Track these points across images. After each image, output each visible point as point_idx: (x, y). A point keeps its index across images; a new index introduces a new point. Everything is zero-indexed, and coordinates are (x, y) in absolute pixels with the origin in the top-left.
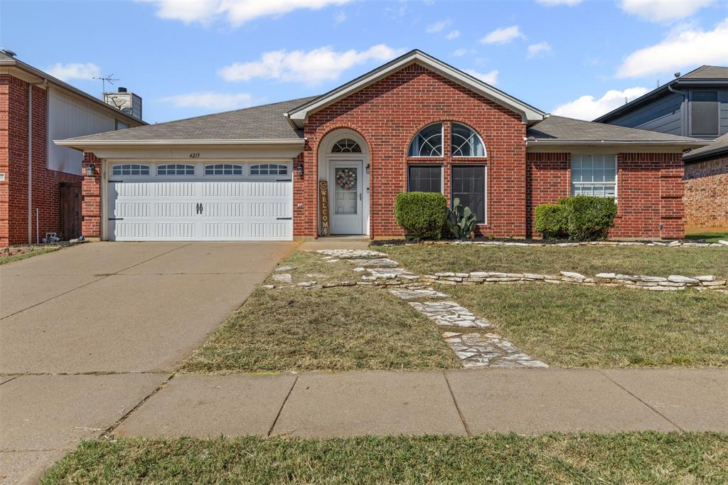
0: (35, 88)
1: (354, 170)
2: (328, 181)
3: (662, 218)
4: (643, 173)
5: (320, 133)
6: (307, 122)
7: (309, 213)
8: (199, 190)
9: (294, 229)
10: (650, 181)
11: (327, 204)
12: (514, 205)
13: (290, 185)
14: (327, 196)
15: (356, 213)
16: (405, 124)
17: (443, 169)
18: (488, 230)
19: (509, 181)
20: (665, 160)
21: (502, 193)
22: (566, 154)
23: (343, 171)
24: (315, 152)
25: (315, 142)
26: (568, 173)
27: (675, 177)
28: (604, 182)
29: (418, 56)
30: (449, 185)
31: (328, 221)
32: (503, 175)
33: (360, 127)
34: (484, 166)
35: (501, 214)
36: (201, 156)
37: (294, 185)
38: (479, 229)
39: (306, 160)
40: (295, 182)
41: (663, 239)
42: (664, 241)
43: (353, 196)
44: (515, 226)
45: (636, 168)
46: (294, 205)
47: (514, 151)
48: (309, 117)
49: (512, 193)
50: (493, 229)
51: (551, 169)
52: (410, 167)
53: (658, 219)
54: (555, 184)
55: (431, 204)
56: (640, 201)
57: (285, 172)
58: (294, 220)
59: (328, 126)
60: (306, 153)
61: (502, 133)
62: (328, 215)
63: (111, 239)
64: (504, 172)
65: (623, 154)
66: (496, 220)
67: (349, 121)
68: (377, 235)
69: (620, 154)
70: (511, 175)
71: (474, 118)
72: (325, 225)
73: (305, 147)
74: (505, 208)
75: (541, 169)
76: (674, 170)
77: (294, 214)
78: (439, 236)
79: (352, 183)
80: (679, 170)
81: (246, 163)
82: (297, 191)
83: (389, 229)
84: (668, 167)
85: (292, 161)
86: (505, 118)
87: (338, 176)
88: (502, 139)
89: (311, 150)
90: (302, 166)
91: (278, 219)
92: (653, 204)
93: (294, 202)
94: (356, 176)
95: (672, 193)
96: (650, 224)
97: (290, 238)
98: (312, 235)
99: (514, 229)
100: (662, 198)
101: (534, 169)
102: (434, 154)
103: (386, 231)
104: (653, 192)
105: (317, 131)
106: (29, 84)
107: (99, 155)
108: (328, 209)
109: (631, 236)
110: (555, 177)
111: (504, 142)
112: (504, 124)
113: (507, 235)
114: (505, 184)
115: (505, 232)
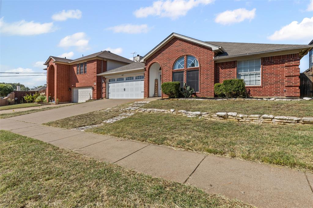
0: (103, 61)
3: (286, 87)
4: (275, 65)
5: (149, 65)
8: (124, 84)
9: (144, 95)
10: (279, 69)
11: (157, 87)
12: (209, 84)
13: (144, 81)
14: (157, 84)
17: (184, 73)
18: (199, 94)
20: (288, 58)
21: (204, 80)
22: (235, 61)
25: (147, 68)
26: (235, 69)
27: (294, 66)
28: (254, 72)
29: (174, 35)
30: (185, 78)
32: (205, 73)
33: (159, 61)
34: (198, 70)
35: (204, 88)
36: (124, 75)
38: (196, 94)
39: (145, 74)
41: (286, 97)
42: (287, 98)
44: (210, 93)
45: (271, 64)
46: (144, 88)
47: (209, 63)
48: (146, 61)
50: (201, 94)
51: (228, 68)
52: (173, 73)
53: (284, 87)
54: (230, 75)
56: (273, 79)
57: (143, 78)
61: (205, 57)
62: (157, 90)
63: (108, 98)
65: (263, 58)
66: (202, 90)
67: (156, 60)
69: (262, 58)
70: (208, 73)
71: (194, 53)
72: (156, 93)
73: (145, 70)
74: (206, 86)
75: (223, 69)
76: (293, 62)
77: (144, 91)
80: (296, 62)
81: (134, 76)
82: (144, 84)
84: (289, 61)
86: (206, 51)
91: (141, 92)
92: (280, 80)
95: (292, 74)
96: (279, 90)
100: (286, 77)
101: (220, 69)
104: (281, 74)
106: (102, 60)
107: (105, 77)
108: (157, 88)
109: (268, 96)
110: (230, 72)
111: (205, 60)
112: (206, 53)
113: (207, 96)
114: (206, 76)
115: (206, 95)
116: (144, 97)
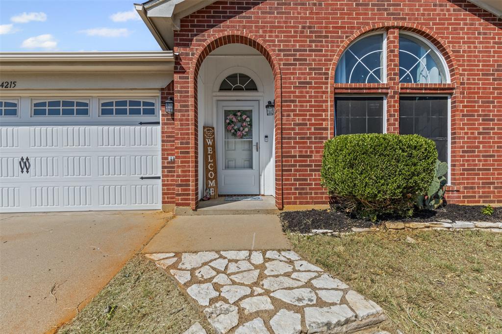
1: (249, 113)
2: (215, 126)
5: (199, 45)
6: (178, 29)
7: (183, 171)
8: (24, 138)
9: (164, 194)
11: (214, 156)
12: (494, 156)
13: (159, 128)
14: (213, 146)
15: (251, 167)
16: (330, 32)
17: (385, 102)
18: (456, 194)
19: (487, 119)
21: (475, 138)
23: (235, 115)
24: (191, 76)
25: (191, 59)
30: (397, 126)
31: (215, 178)
32: (477, 111)
33: (261, 36)
34: (446, 98)
35: (474, 170)
36: (19, 85)
37: (163, 128)
39: (177, 87)
40: (164, 124)
43: (246, 146)
44: (495, 188)
46: (163, 159)
47: (493, 75)
48: (182, 21)
49: (490, 138)
50: (463, 193)
52: (338, 99)
55: (410, 156)
57: (152, 112)
58: (163, 181)
59: (211, 35)
60: (176, 77)
61: (475, 47)
62: (216, 173)
64: (479, 106)
66: (468, 179)
67: (244, 27)
68: (289, 203)
70: (490, 111)
71: (434, 24)
72: (212, 184)
73: (176, 68)
74: (480, 161)
77: (163, 172)
78: (411, 212)
79: (247, 129)
81: (95, 97)
82: (167, 138)
83: (306, 193)
85: (159, 94)
86: (480, 24)
87: (228, 121)
88: (476, 56)
89: (184, 73)
90: (172, 99)
91: (142, 178)
93: (163, 154)
94: (251, 121)
97: (159, 206)
98: (188, 205)
99: (494, 192)
102: (372, 79)
103: (302, 197)
105: (194, 42)
108: (215, 162)
111: (479, 61)
112: (479, 34)
113: (484, 202)
114: (480, 124)
115: (480, 197)
116: (163, 202)
